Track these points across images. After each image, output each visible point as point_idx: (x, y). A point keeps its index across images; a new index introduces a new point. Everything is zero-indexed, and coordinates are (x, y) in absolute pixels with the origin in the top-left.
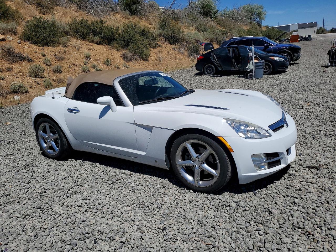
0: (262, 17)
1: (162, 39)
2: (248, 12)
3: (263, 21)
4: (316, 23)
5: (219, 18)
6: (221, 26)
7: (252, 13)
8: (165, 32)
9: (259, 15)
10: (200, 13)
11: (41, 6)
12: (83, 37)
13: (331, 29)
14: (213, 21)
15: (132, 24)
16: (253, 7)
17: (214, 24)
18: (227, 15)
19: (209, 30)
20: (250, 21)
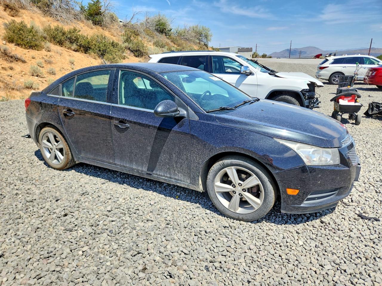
0: (209, 38)
1: (129, 52)
2: (196, 32)
3: (209, 42)
4: (251, 48)
5: (173, 36)
6: (174, 43)
7: (201, 34)
8: (131, 45)
9: (206, 37)
10: (157, 30)
11: (10, 8)
12: (60, 43)
13: (263, 54)
14: (168, 38)
15: (102, 35)
16: (201, 29)
17: (169, 41)
18: (180, 34)
19: (166, 47)
20: (198, 41)
